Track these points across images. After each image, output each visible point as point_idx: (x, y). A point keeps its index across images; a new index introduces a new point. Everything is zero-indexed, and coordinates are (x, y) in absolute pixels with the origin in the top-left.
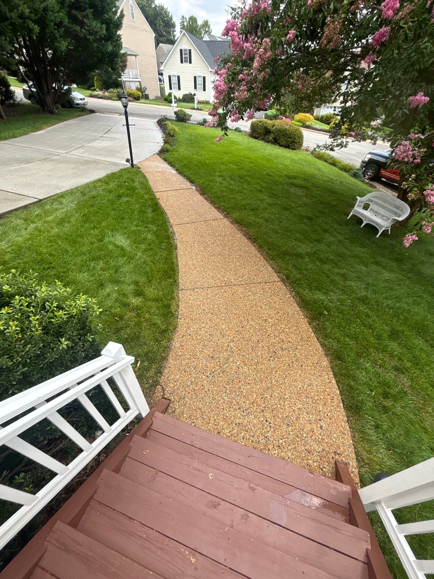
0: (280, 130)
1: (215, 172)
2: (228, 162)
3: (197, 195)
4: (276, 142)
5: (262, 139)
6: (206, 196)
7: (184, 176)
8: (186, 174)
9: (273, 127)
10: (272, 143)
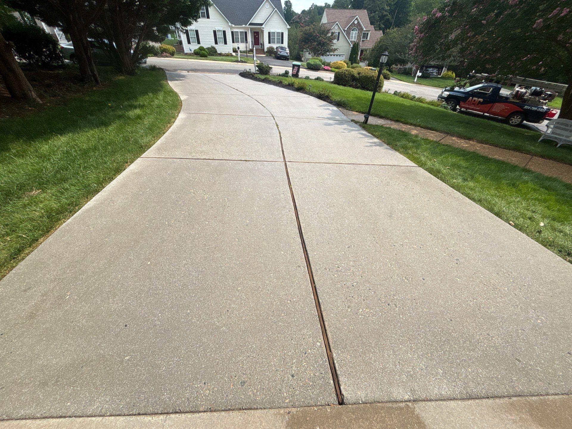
4: (363, 87)
9: (359, 75)
10: (360, 89)
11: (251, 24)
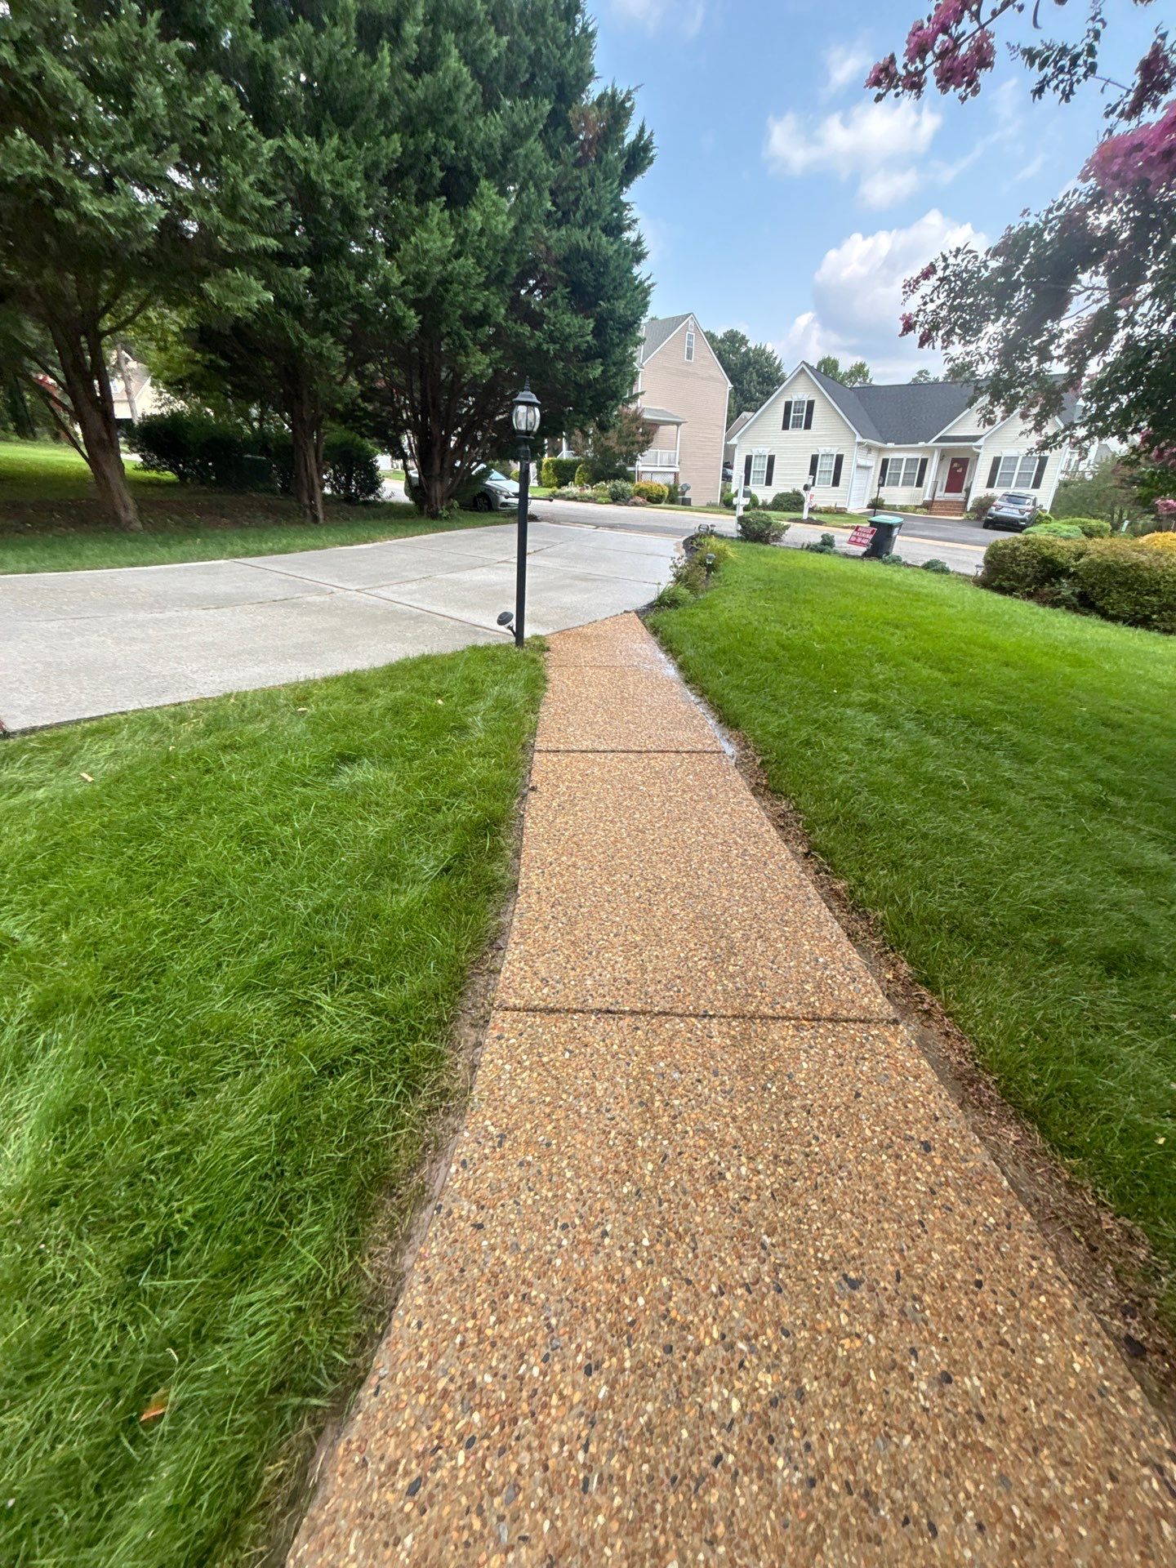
0: (1109, 567)
1: (846, 686)
2: (908, 654)
3: (737, 792)
4: (1086, 604)
5: (1030, 596)
6: (783, 805)
7: (703, 693)
8: (714, 684)
9: (1077, 559)
10: (1068, 608)
11: (942, 439)
